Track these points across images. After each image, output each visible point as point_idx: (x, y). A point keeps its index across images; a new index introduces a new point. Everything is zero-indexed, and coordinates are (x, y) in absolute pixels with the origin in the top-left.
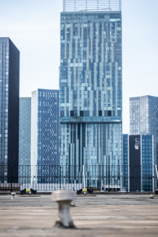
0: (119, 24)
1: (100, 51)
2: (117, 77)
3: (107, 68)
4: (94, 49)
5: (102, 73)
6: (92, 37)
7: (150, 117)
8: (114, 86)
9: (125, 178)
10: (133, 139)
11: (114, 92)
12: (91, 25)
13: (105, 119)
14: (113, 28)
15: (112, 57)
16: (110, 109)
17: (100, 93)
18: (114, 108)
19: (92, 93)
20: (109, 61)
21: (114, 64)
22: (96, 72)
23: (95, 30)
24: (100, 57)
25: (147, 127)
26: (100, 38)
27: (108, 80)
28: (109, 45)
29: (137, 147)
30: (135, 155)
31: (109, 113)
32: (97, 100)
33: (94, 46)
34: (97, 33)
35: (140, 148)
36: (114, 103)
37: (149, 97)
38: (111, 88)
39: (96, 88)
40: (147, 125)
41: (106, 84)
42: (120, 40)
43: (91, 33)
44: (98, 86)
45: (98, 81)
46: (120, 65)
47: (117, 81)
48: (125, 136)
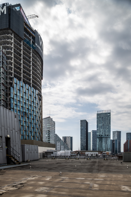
0: (110, 115)
1: (106, 122)
2: (109, 127)
3: (107, 125)
4: (104, 121)
5: (106, 126)
6: (104, 119)
7: (117, 136)
8: (109, 129)
9: (111, 149)
10: (113, 141)
11: (109, 130)
12: (104, 116)
13: (107, 136)
14: (109, 116)
15: (108, 123)
16: (108, 134)
17: (105, 131)
18: (109, 134)
19: (104, 131)
20: (108, 124)
21: (109, 124)
22: (105, 126)
23: (104, 117)
24: (105, 123)
25: (117, 138)
26: (106, 119)
27: (107, 128)
28: (108, 120)
29: (114, 142)
30: (113, 144)
31: (108, 135)
32: (105, 132)
33: (104, 120)
34: (105, 118)
35: (115, 142)
36: (109, 133)
37: (117, 131)
38: (108, 130)
39: (105, 130)
41: (107, 129)
42: (110, 119)
43: (104, 118)
44: (105, 129)
45: (105, 128)
46: (110, 124)
47: (109, 128)
48: (111, 140)
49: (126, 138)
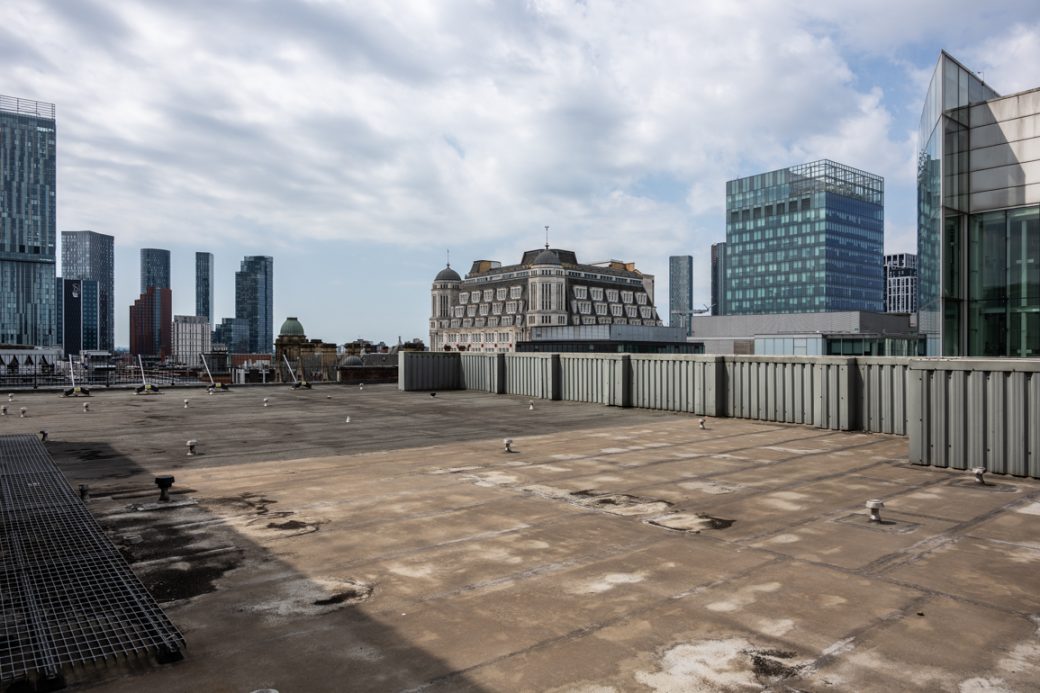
0: (53, 136)
1: (22, 167)
2: (47, 204)
3: (32, 192)
4: (12, 164)
5: (24, 197)
6: (8, 147)
7: (91, 258)
8: (43, 215)
9: (59, 332)
10: (70, 285)
11: (43, 223)
12: (8, 130)
13: (30, 256)
14: (43, 140)
15: (41, 178)
16: (37, 244)
17: (21, 222)
18: (43, 243)
19: (8, 221)
20: (37, 182)
21: (43, 187)
22: (15, 194)
23: (13, 138)
24: (21, 175)
25: (88, 271)
26: (22, 149)
27: (34, 207)
28: (37, 161)
29: (75, 295)
30: (72, 306)
31: (36, 250)
32: (17, 231)
33: (12, 158)
34: (17, 142)
35: (80, 295)
36: (43, 237)
37: (91, 233)
38: (39, 218)
39: (15, 215)
40: (88, 268)
41: (31, 212)
42: (52, 158)
43: (8, 141)
44: (19, 212)
45: (19, 206)
46: (53, 188)
47: (48, 209)
48: (60, 280)
49: (143, 275)
